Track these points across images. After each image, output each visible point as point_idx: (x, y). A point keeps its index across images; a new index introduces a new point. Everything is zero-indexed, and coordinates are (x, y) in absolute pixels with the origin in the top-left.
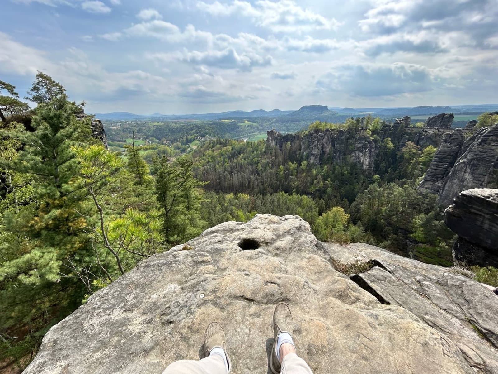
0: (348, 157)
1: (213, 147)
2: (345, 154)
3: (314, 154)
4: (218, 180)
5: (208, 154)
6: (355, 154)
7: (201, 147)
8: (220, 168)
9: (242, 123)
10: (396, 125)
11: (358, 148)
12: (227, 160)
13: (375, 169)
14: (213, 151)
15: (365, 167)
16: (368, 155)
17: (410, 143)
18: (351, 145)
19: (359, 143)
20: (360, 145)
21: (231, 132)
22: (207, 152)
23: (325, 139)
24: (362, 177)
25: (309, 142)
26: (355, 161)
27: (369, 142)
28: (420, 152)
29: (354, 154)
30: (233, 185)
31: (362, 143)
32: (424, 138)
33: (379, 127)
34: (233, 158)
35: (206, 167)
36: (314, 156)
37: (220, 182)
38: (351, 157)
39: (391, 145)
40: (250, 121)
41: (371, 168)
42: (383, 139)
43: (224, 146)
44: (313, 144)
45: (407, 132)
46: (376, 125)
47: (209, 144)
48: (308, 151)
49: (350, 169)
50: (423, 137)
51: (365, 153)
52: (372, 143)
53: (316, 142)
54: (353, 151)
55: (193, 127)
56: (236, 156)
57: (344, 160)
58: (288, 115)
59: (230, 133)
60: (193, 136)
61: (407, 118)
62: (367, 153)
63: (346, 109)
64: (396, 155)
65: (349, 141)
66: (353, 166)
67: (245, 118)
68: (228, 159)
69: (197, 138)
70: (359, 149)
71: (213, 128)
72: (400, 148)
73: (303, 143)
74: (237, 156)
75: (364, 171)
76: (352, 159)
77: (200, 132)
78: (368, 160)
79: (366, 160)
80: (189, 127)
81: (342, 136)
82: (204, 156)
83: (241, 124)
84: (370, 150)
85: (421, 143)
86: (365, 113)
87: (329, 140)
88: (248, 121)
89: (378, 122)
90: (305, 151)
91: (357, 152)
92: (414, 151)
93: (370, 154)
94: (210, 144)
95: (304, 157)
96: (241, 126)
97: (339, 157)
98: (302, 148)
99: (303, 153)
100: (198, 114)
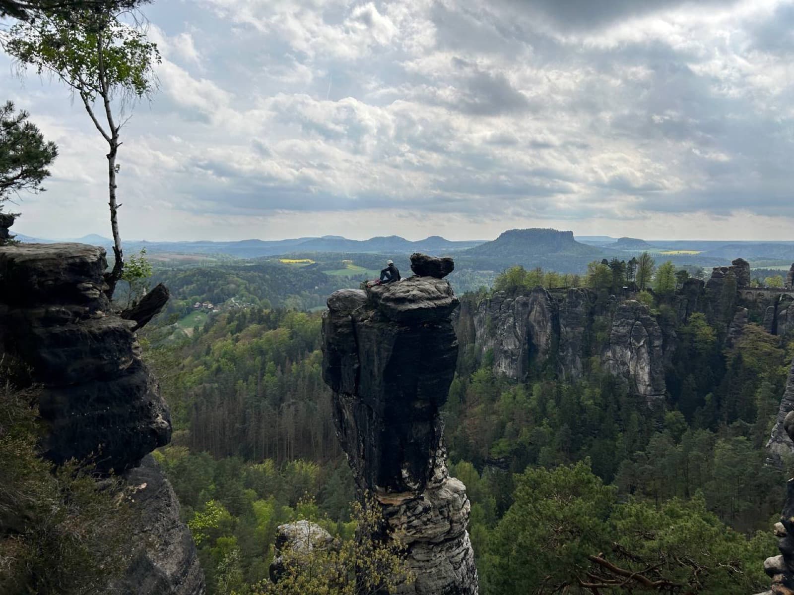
0: (596, 359)
1: (239, 329)
2: (587, 353)
3: (506, 352)
4: (237, 425)
5: (221, 348)
6: (614, 353)
7: (206, 330)
8: (246, 390)
9: (337, 268)
10: (716, 280)
11: (619, 337)
12: (270, 365)
13: (669, 395)
14: (237, 340)
15: (642, 389)
16: (646, 355)
17: (753, 326)
18: (603, 328)
19: (621, 325)
20: (623, 330)
21: (303, 292)
22: (218, 345)
23: (533, 313)
24: (635, 415)
25: (495, 319)
26: (615, 373)
27: (646, 324)
28: (782, 351)
29: (609, 354)
30: (281, 439)
31: (628, 324)
32: (786, 315)
33: (675, 285)
34: (291, 361)
35: (207, 385)
36: (506, 358)
37: (244, 431)
38: (603, 362)
39: (706, 331)
40: (361, 266)
41: (657, 391)
42: (688, 314)
43: (270, 329)
44: (503, 324)
45: (746, 299)
46: (664, 280)
47: (229, 323)
48: (491, 343)
49: (602, 396)
50: (784, 312)
51: (638, 349)
52: (652, 324)
53: (511, 320)
54: (607, 345)
55: (194, 275)
56: (300, 357)
57: (586, 367)
58: (468, 252)
59: (301, 296)
60: (190, 300)
61: (740, 264)
62: (643, 350)
63: (626, 242)
64: (723, 358)
65: (596, 317)
66: (611, 385)
67: (348, 257)
68: (277, 364)
69: (201, 306)
70: (620, 340)
71: (251, 280)
72: (733, 341)
73: (480, 321)
74: (303, 354)
75: (643, 399)
76: (606, 366)
77: (211, 290)
78: (647, 369)
79: (642, 368)
80: (181, 275)
81: (576, 307)
82: (208, 353)
83: (338, 273)
84: (649, 343)
85: (783, 327)
86: (675, 253)
87: (544, 316)
88: (354, 264)
89: (668, 273)
90: (485, 342)
91: (618, 349)
92: (767, 347)
93: (650, 353)
94: (230, 321)
95: (483, 361)
96: (334, 276)
97: (573, 361)
98: (478, 334)
99: (481, 350)
100: (215, 241)
